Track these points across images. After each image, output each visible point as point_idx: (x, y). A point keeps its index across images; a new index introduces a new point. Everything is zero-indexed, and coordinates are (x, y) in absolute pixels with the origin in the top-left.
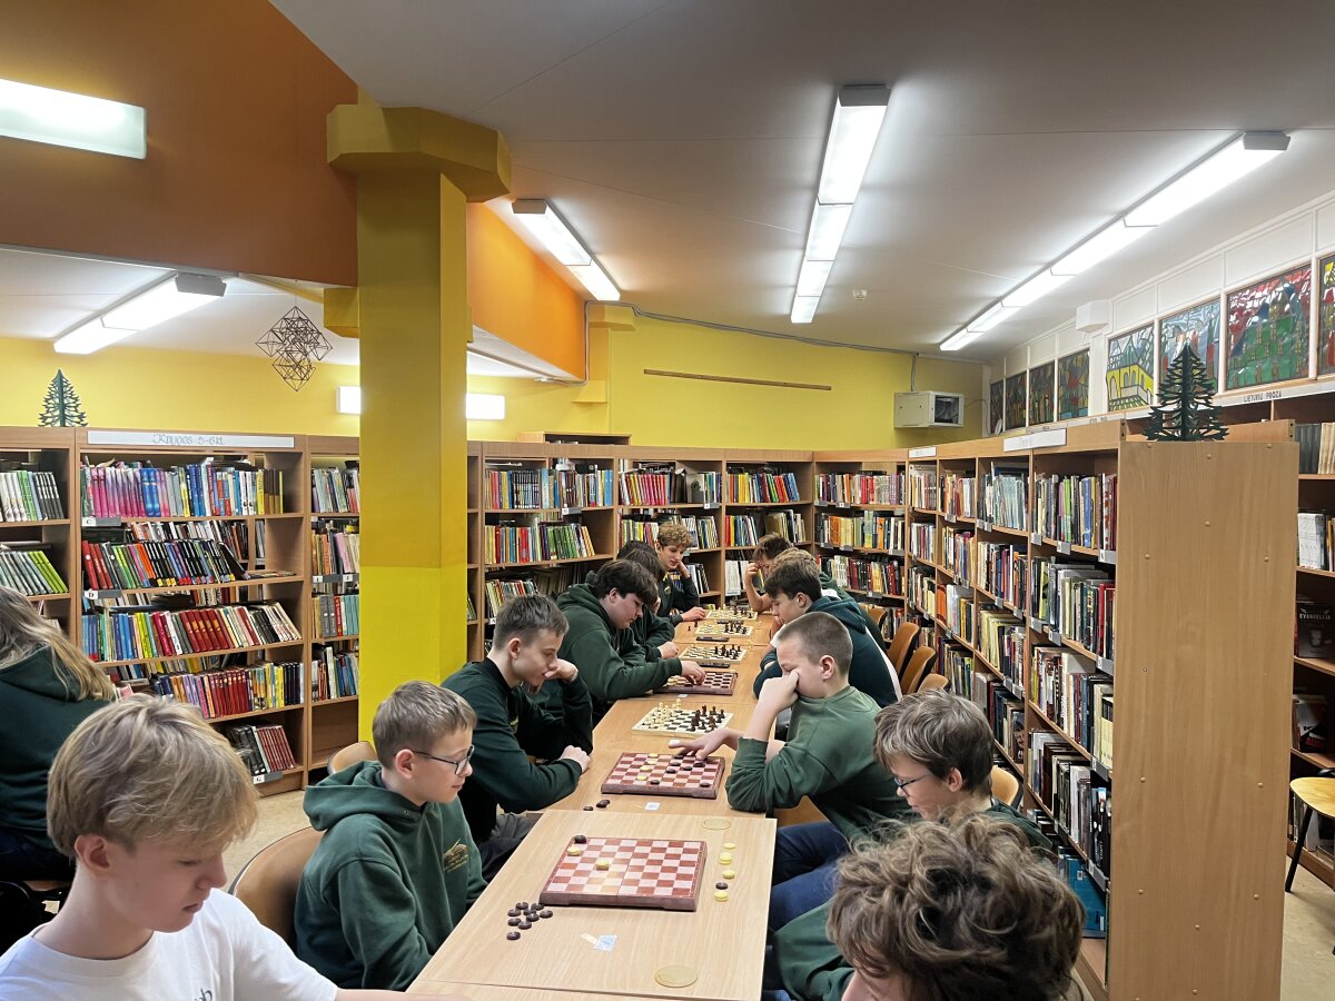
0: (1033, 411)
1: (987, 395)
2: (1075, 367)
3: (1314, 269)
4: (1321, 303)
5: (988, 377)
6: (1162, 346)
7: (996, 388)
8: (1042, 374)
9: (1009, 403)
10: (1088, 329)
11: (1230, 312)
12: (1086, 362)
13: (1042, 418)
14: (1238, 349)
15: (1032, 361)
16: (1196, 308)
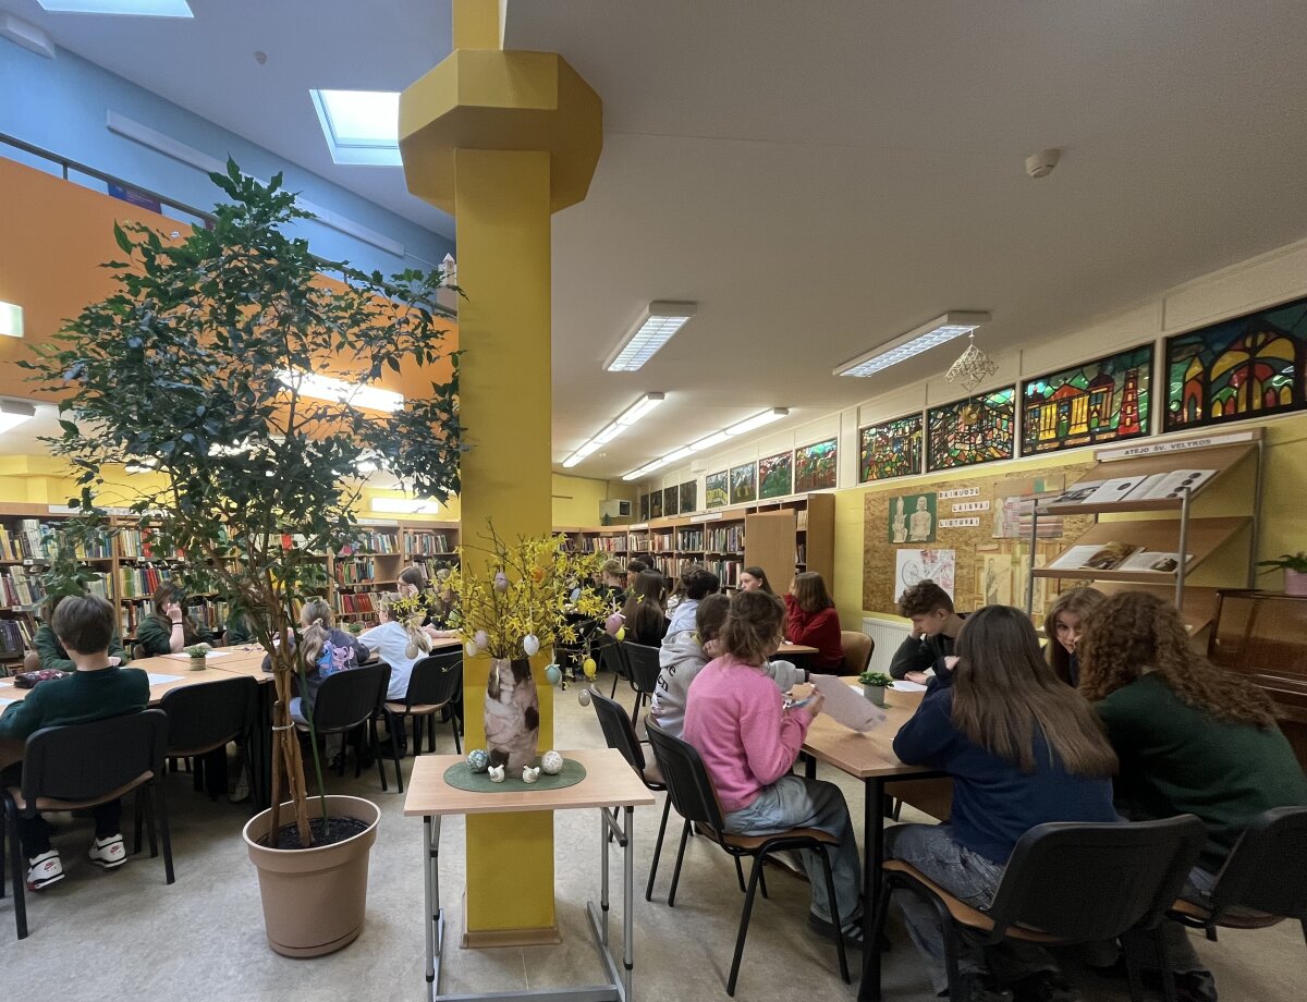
0: (666, 509)
1: (639, 501)
2: (689, 489)
3: (793, 453)
4: (796, 466)
5: (640, 493)
6: (732, 480)
7: (644, 498)
8: (671, 492)
9: (653, 506)
10: (696, 472)
11: (760, 468)
12: (695, 486)
13: (671, 511)
14: (764, 483)
15: (665, 485)
16: (747, 465)
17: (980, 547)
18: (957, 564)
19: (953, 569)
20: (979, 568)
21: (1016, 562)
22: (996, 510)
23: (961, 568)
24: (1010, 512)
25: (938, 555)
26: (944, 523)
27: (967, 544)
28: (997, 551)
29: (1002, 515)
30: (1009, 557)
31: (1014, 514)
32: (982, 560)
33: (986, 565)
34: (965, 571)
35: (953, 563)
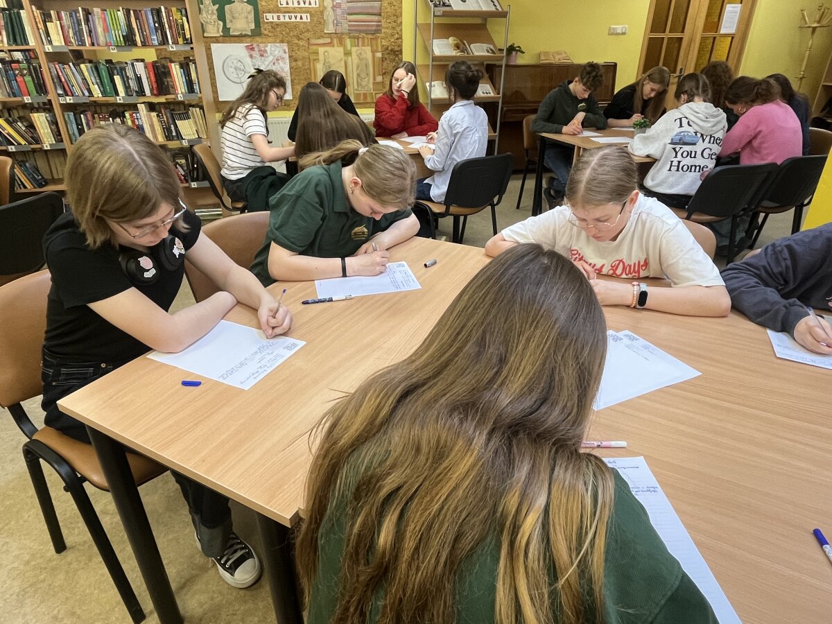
17: (313, 41)
18: (290, 57)
19: (288, 61)
20: (315, 60)
21: (347, 54)
22: (325, 8)
23: (296, 60)
24: (339, 11)
25: (268, 49)
26: (270, 17)
27: (299, 39)
28: (330, 44)
29: (331, 13)
30: (341, 49)
31: (343, 13)
32: (317, 53)
33: (321, 57)
34: (300, 63)
35: (287, 56)
